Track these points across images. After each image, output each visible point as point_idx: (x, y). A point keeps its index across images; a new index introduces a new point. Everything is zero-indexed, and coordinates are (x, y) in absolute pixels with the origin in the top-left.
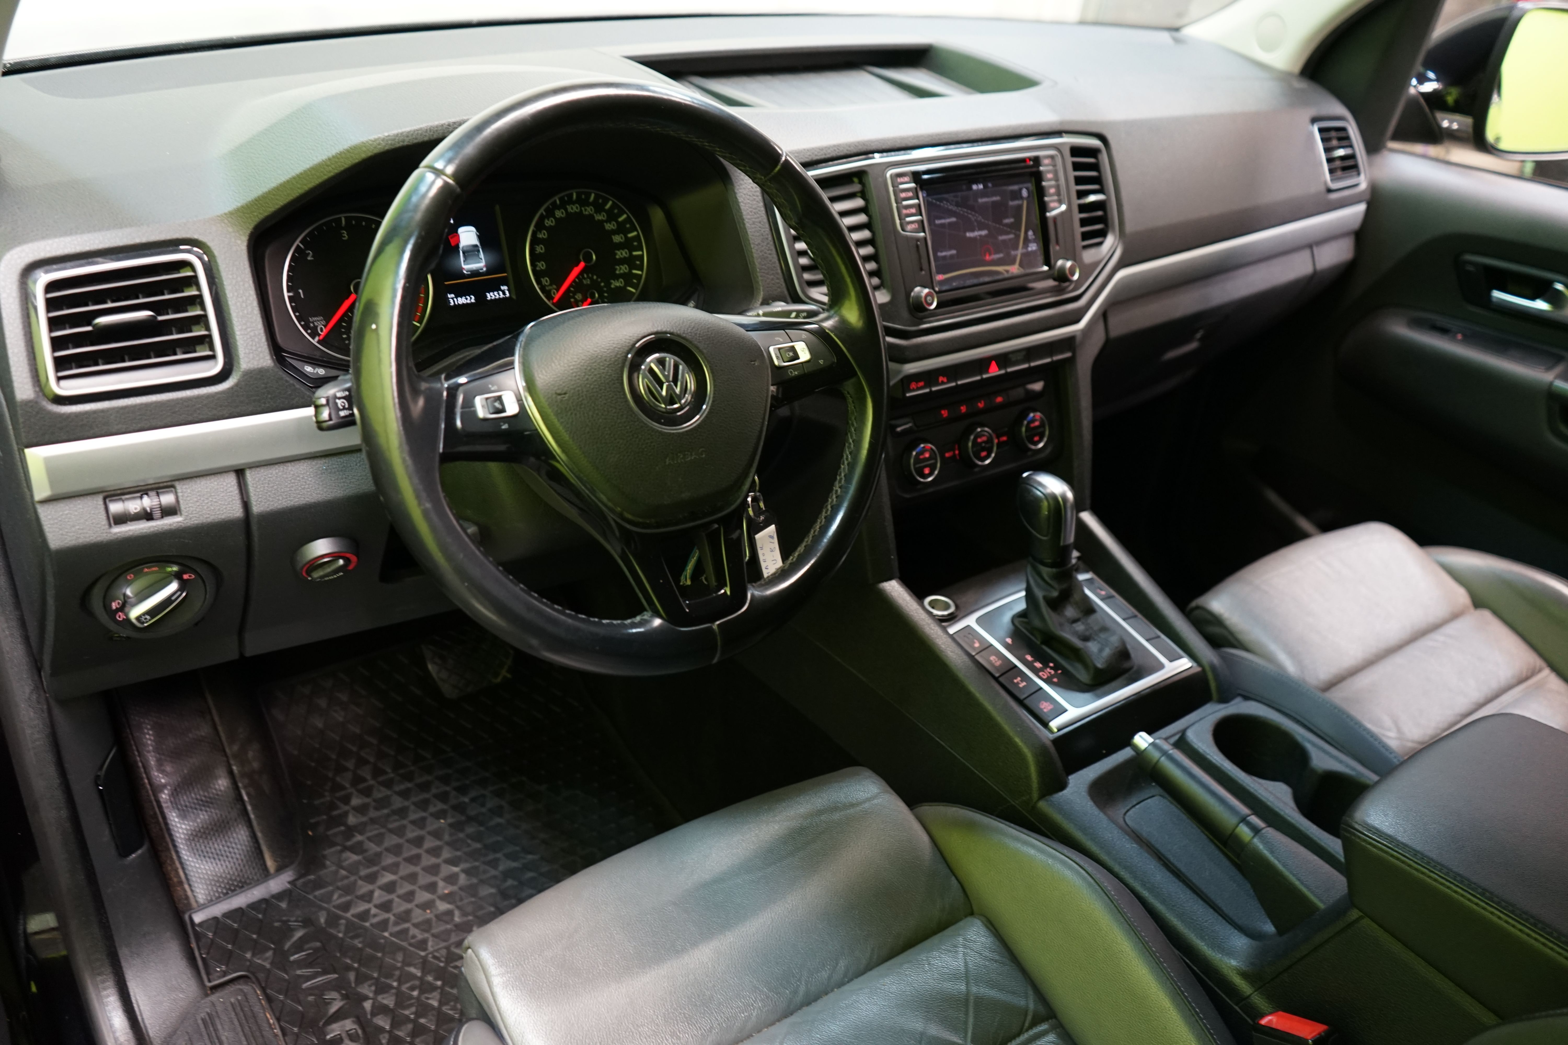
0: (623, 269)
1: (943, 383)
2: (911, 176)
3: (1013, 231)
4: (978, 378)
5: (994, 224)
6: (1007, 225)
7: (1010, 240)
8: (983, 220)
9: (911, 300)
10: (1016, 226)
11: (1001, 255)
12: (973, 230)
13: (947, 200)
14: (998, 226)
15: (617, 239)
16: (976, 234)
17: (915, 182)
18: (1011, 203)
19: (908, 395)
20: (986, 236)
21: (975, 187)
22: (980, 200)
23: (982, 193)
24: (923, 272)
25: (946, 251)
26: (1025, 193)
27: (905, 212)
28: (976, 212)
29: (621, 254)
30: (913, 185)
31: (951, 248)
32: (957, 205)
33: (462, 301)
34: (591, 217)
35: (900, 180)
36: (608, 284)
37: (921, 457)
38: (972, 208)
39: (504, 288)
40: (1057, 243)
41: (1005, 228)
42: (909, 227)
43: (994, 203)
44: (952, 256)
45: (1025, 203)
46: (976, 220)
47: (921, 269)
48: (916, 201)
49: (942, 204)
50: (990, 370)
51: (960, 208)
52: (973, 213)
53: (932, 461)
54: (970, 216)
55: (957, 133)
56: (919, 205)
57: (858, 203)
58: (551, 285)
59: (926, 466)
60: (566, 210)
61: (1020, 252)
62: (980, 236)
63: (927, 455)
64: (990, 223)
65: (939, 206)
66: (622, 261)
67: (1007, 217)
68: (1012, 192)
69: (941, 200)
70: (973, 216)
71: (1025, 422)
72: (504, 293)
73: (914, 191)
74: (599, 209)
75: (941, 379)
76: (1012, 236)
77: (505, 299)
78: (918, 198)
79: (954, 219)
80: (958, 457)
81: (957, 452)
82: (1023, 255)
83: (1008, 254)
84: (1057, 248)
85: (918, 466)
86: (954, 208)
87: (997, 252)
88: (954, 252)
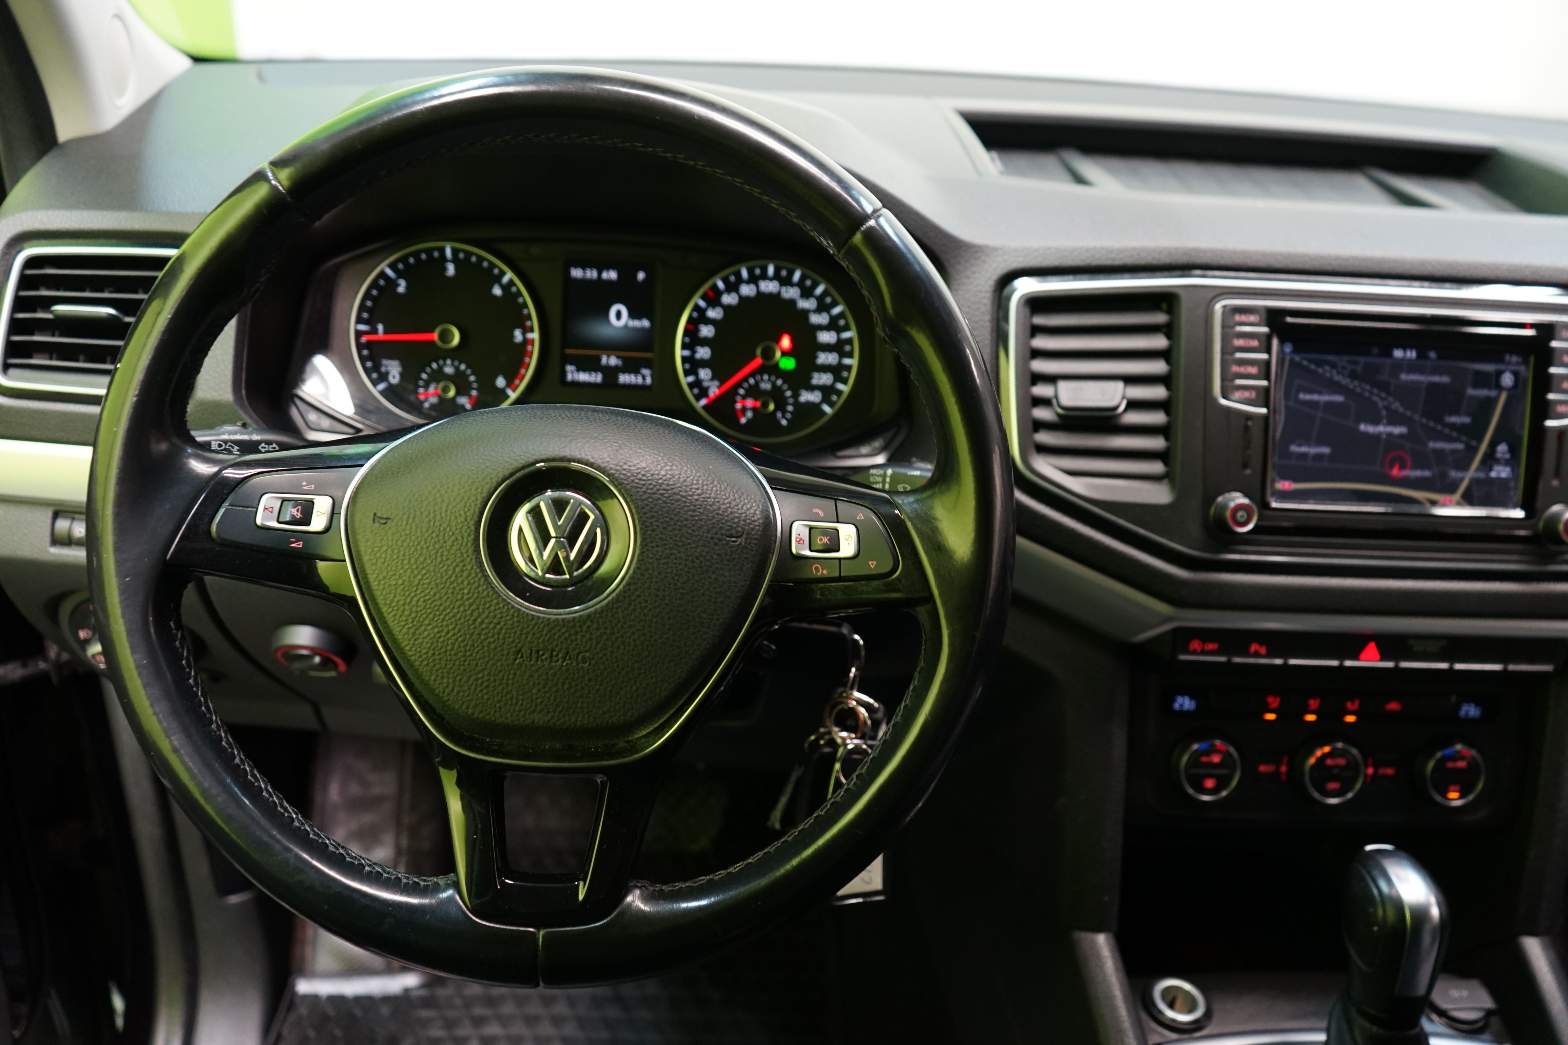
0: (825, 379)
1: (1257, 655)
2: (1264, 315)
3: (1464, 438)
4: (1335, 663)
5: (1424, 420)
6: (1453, 426)
7: (1454, 452)
8: (1401, 410)
9: (1212, 510)
10: (1475, 431)
11: (1427, 473)
12: (1376, 422)
13: (1333, 366)
14: (1431, 424)
15: (826, 337)
16: (1381, 429)
17: (1268, 324)
18: (1471, 392)
19: (1182, 657)
20: (1401, 436)
21: (1398, 353)
22: (1404, 377)
23: (1411, 367)
24: (1248, 472)
25: (1309, 446)
26: (1507, 380)
27: (1235, 369)
28: (1389, 393)
29: (825, 358)
30: (1265, 330)
31: (1320, 442)
32: (1353, 376)
33: (583, 377)
34: (793, 302)
35: (1238, 318)
36: (796, 395)
37: (1204, 759)
38: (1384, 387)
39: (646, 372)
40: (1557, 474)
41: (1447, 431)
42: (1237, 395)
43: (1432, 386)
44: (1319, 457)
45: (1504, 396)
46: (1387, 408)
47: (1245, 466)
48: (1264, 356)
49: (1320, 371)
50: (1363, 656)
51: (1356, 383)
52: (1383, 395)
53: (1224, 771)
54: (1376, 399)
55: (1381, 261)
56: (1268, 363)
57: (1159, 342)
58: (713, 379)
59: (1210, 776)
60: (757, 286)
61: (1472, 472)
62: (1390, 435)
63: (1216, 759)
64: (1416, 417)
65: (1315, 373)
66: (825, 369)
67: (1457, 412)
68: (1477, 373)
69: (1320, 363)
70: (1383, 399)
71: (1439, 755)
72: (644, 378)
73: (1264, 339)
74: (807, 293)
75: (1254, 647)
76: (1460, 446)
77: (643, 387)
78: (1268, 351)
79: (1339, 398)
80: (1284, 778)
81: (1284, 769)
82: (1474, 481)
83: (1444, 475)
84: (1555, 483)
85: (1194, 771)
86: (1345, 381)
87: (1418, 466)
88: (1326, 450)
